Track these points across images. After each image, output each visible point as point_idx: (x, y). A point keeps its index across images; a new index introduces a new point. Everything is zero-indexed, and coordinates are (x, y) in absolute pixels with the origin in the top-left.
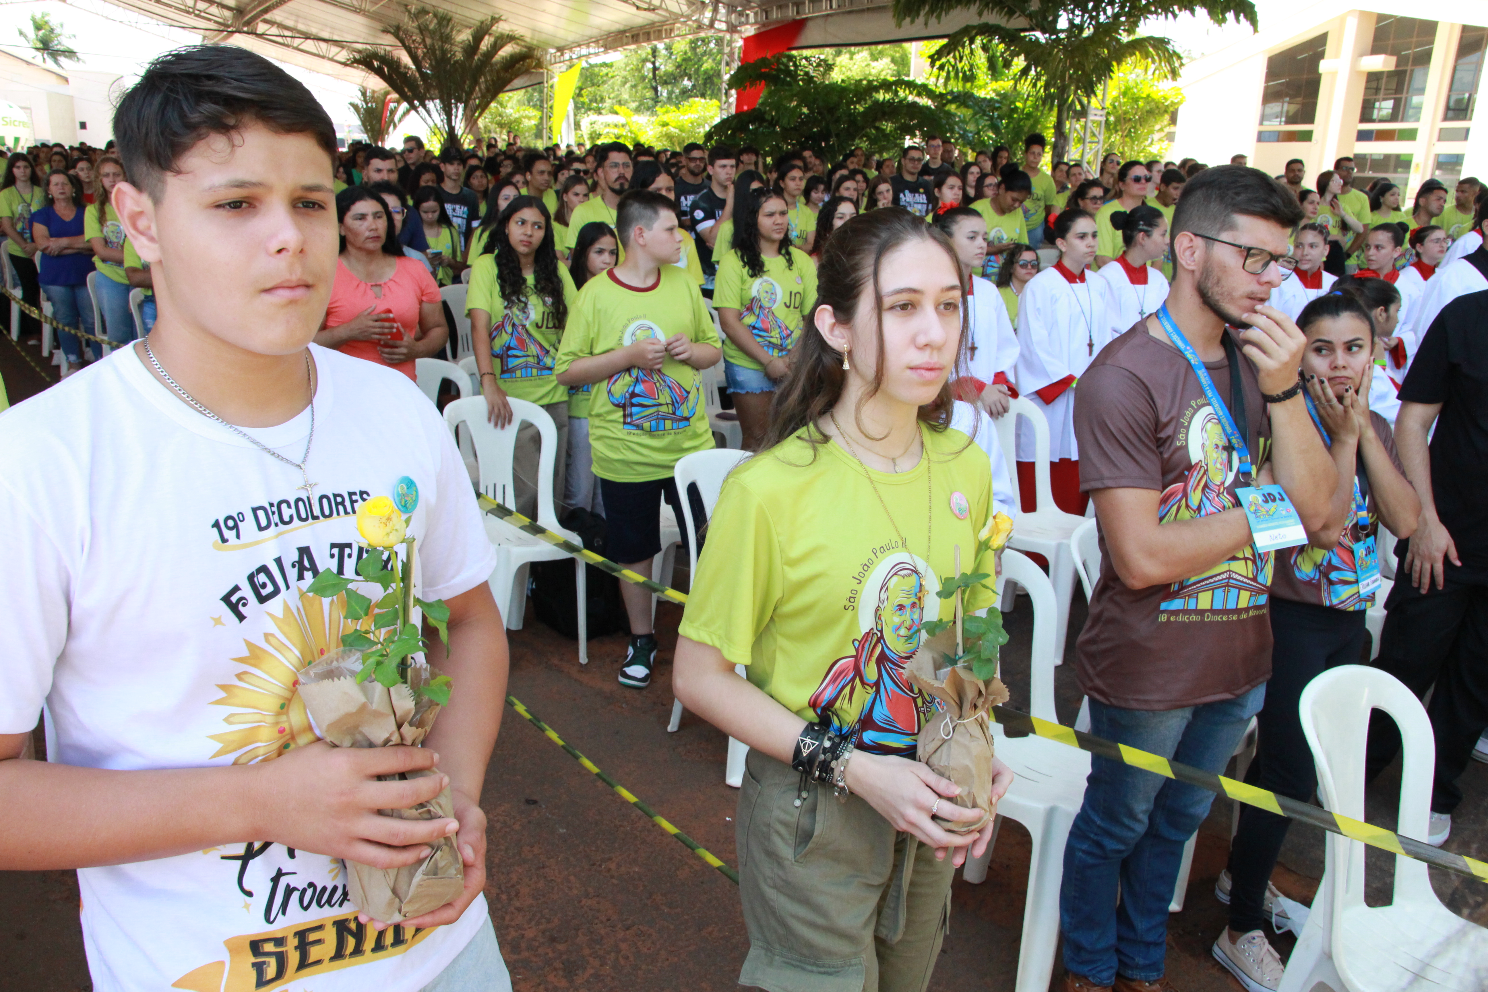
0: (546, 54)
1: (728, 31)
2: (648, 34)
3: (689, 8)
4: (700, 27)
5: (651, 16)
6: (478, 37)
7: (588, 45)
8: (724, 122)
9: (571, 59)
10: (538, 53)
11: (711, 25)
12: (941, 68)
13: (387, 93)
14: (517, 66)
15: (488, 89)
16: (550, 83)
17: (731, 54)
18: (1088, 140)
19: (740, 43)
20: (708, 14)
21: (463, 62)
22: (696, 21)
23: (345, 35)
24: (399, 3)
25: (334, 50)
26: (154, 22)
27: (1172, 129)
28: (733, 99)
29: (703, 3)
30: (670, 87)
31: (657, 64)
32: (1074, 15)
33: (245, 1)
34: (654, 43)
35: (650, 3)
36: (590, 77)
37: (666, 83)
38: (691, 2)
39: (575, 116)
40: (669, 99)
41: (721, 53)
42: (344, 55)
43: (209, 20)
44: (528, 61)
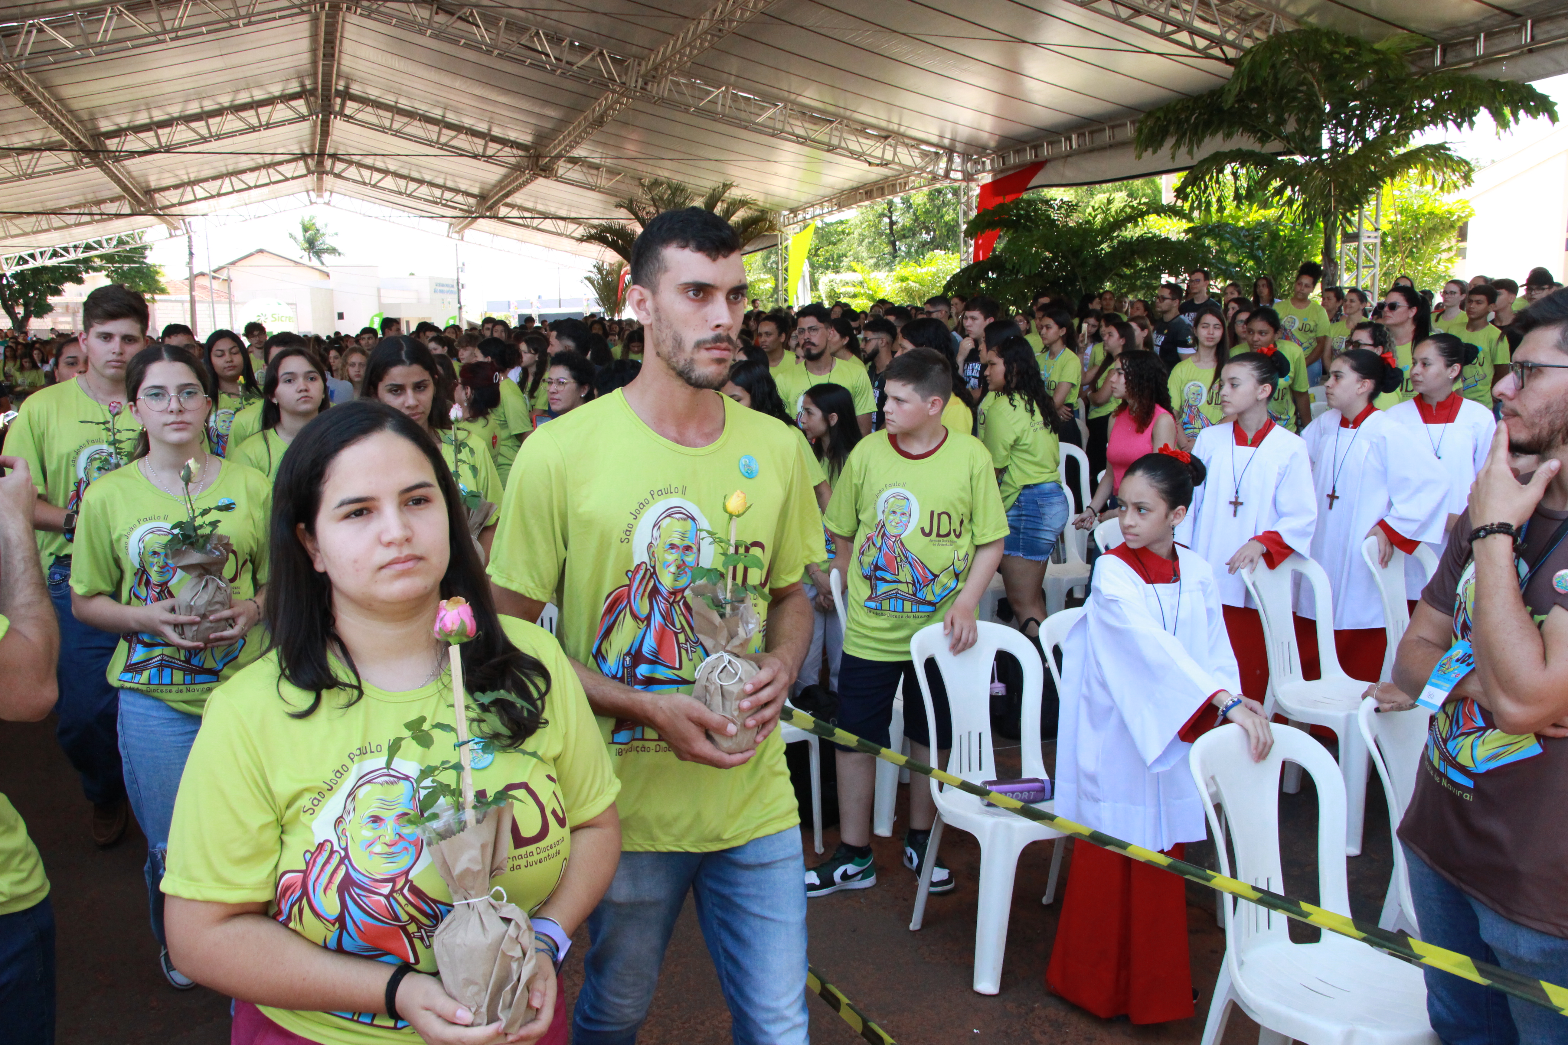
0: (780, 215)
1: (963, 180)
2: (882, 189)
3: (923, 159)
4: (935, 178)
5: (884, 171)
6: (711, 203)
7: (822, 205)
8: (962, 272)
9: (805, 219)
10: (770, 216)
11: (947, 176)
14: (751, 230)
16: (784, 245)
17: (968, 204)
18: (1361, 265)
19: (977, 191)
20: (943, 164)
22: (930, 172)
23: (582, 211)
24: (632, 178)
25: (572, 227)
26: (406, 214)
27: (1462, 246)
28: (971, 250)
29: (937, 154)
30: (908, 241)
31: (894, 218)
32: (1336, 133)
33: (488, 187)
34: (890, 197)
35: (882, 159)
36: (825, 236)
37: (904, 237)
38: (925, 154)
39: (812, 275)
40: (908, 253)
41: (959, 203)
42: (580, 231)
43: (455, 208)
44: (761, 224)
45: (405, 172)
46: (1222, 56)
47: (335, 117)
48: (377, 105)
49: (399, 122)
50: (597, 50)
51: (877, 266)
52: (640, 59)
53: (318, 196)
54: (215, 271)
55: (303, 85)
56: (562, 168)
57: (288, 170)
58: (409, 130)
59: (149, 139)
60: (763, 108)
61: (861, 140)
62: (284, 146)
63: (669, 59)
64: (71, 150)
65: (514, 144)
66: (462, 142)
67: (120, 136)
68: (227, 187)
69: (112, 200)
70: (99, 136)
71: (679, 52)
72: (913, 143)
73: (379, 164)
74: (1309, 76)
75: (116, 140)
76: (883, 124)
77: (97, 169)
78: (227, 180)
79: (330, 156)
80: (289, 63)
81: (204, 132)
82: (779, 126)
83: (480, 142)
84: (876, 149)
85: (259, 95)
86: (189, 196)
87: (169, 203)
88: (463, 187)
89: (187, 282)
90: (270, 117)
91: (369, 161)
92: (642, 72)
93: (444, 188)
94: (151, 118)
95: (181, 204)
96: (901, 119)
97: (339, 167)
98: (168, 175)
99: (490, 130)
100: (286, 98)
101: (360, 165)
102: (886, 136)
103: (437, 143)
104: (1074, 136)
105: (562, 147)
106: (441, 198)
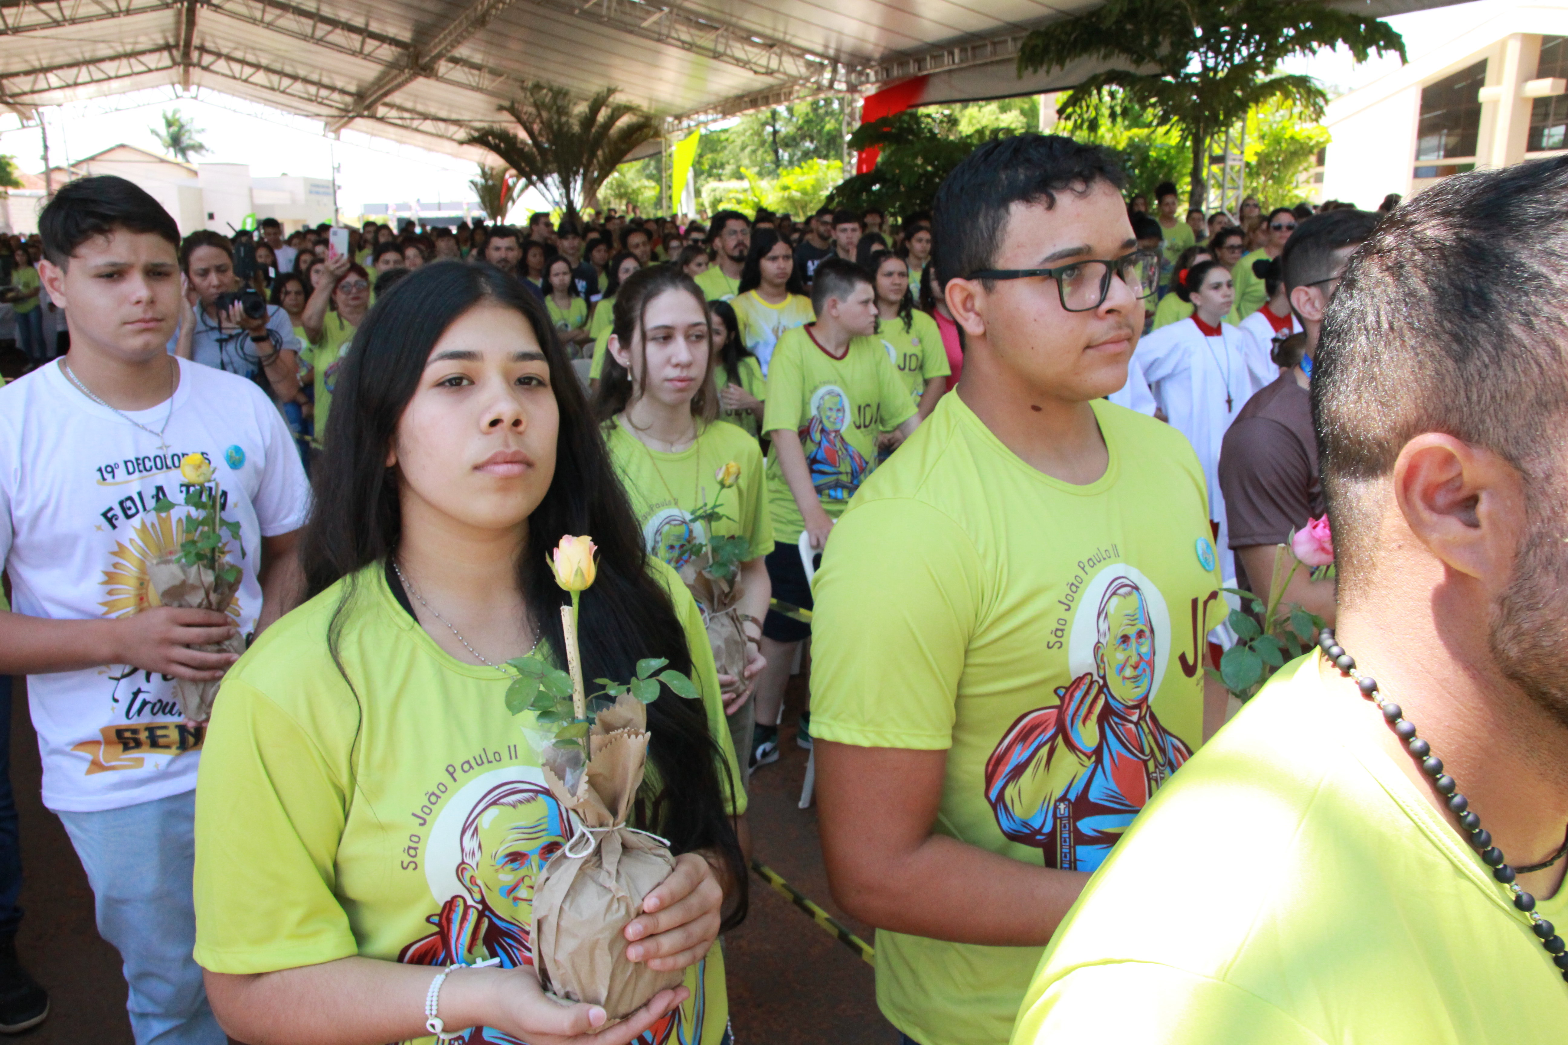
0: (664, 122)
1: (848, 91)
2: (766, 97)
3: (807, 69)
4: (819, 89)
5: (769, 80)
6: (595, 109)
7: (706, 112)
8: (845, 184)
9: (689, 126)
10: (655, 122)
11: (831, 86)
12: (1068, 118)
13: (505, 171)
14: (635, 136)
15: (606, 161)
16: (669, 151)
17: (852, 116)
18: (1227, 186)
19: (860, 103)
20: (827, 75)
21: (580, 134)
22: (815, 82)
23: (464, 113)
24: (516, 80)
25: (452, 129)
26: (279, 111)
27: (1319, 169)
28: (854, 161)
29: (821, 65)
30: (791, 149)
31: (777, 127)
32: (1206, 57)
33: (366, 85)
34: (774, 106)
35: (767, 67)
36: (709, 144)
37: (787, 145)
38: (809, 64)
39: (695, 183)
40: (791, 162)
41: (843, 113)
42: (462, 134)
43: (331, 106)
44: (645, 130)
45: (277, 67)
47: (202, 6)
49: (271, 14)
51: (760, 174)
53: (185, 90)
54: (74, 166)
56: (443, 67)
57: (151, 60)
58: (281, 22)
60: (649, 13)
61: (748, 48)
62: (146, 35)
65: (393, 42)
66: (338, 37)
68: (84, 76)
72: (799, 52)
73: (250, 58)
76: (769, 32)
78: (84, 69)
79: (196, 48)
82: (665, 31)
83: (358, 38)
84: (761, 58)
86: (41, 84)
87: (18, 91)
88: (339, 84)
89: (43, 177)
90: (130, 2)
91: (238, 54)
93: (319, 85)
95: (32, 92)
96: (786, 27)
97: (207, 59)
98: (16, 60)
101: (229, 58)
102: (771, 44)
103: (312, 37)
104: (957, 52)
105: (443, 46)
106: (317, 96)
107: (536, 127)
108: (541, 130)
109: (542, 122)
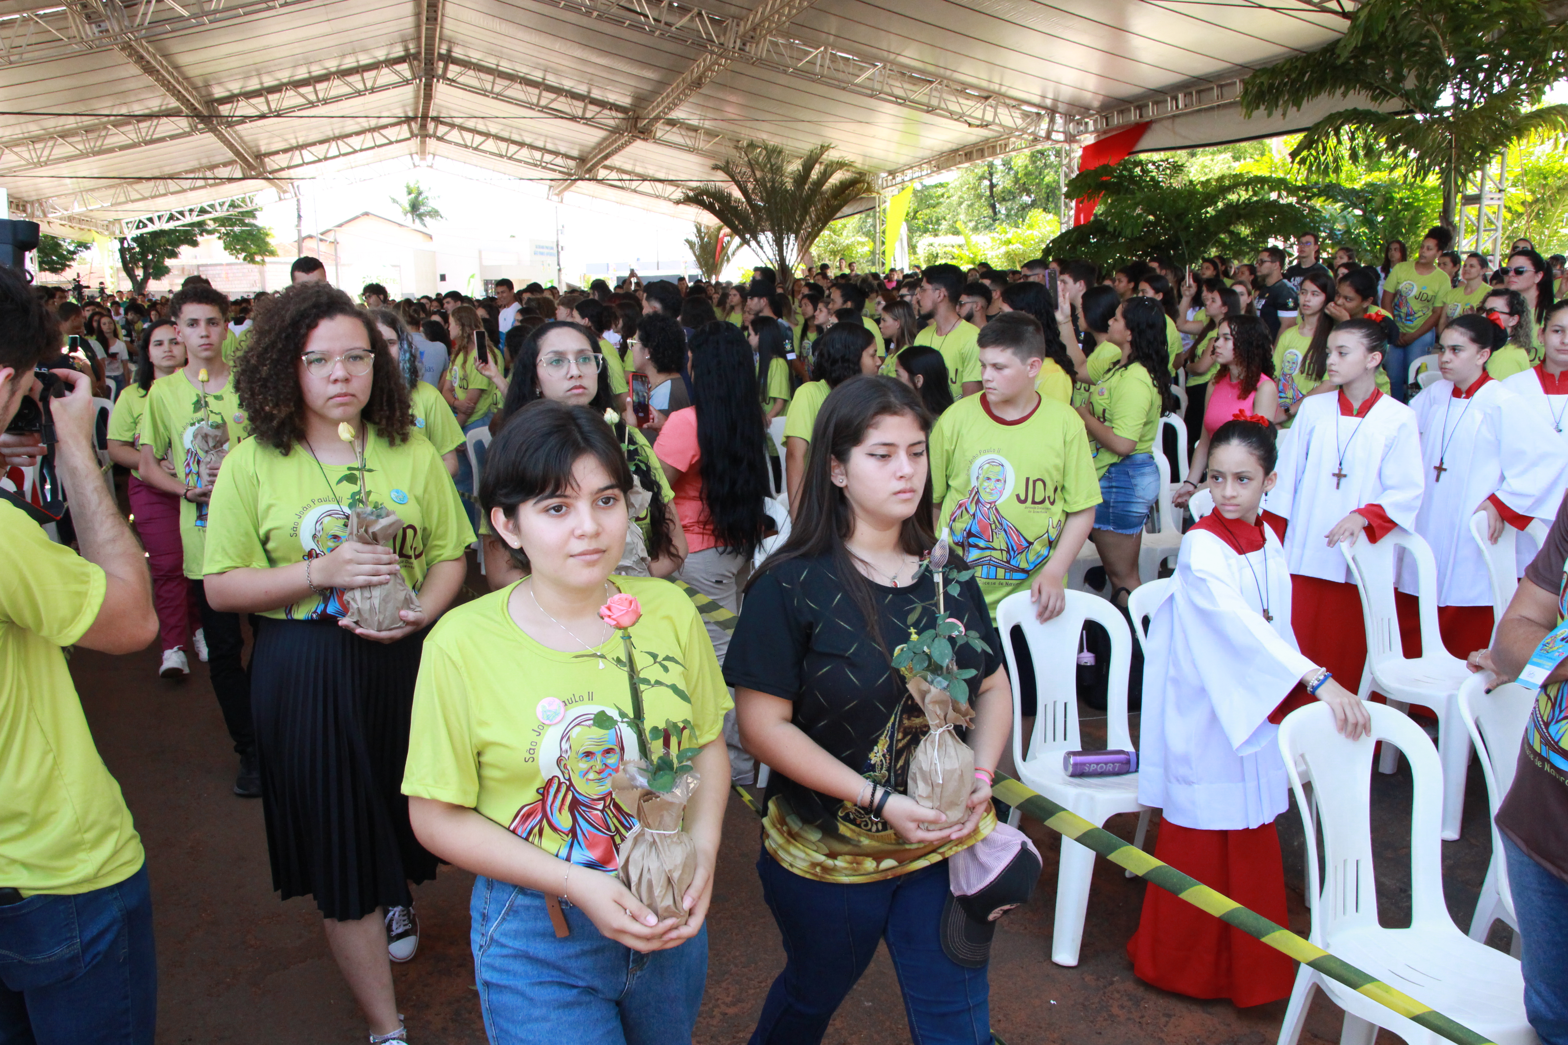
0: (878, 178)
1: (1065, 141)
2: (982, 150)
3: (1024, 120)
4: (1036, 140)
5: (984, 133)
7: (920, 167)
8: (1062, 236)
9: (903, 181)
10: (868, 178)
11: (1048, 137)
12: (1303, 162)
13: (720, 229)
14: (848, 192)
15: (818, 219)
16: (882, 207)
18: (1482, 228)
19: (1078, 153)
20: (1044, 125)
21: (794, 192)
22: (1031, 134)
23: (680, 174)
24: (731, 140)
25: (670, 189)
28: (1072, 213)
29: (1038, 114)
30: (1009, 204)
31: (994, 181)
32: (1460, 89)
33: (588, 149)
34: (990, 159)
35: (982, 119)
36: (924, 199)
37: (1004, 199)
38: (1026, 115)
39: (910, 239)
40: (1008, 216)
41: (1061, 165)
42: (678, 194)
43: (555, 171)
44: (858, 186)
45: (505, 135)
46: (1340, 10)
47: (438, 81)
48: (480, 68)
49: (500, 85)
50: (696, 10)
51: (975, 229)
52: (738, 19)
53: (421, 159)
54: (322, 234)
55: (407, 50)
56: (660, 130)
57: (392, 133)
58: (509, 93)
59: (259, 104)
60: (862, 69)
61: (961, 101)
62: (389, 110)
63: (768, 19)
64: (187, 116)
65: (614, 107)
66: (562, 104)
67: (232, 102)
68: (333, 151)
69: (225, 165)
70: (212, 102)
71: (777, 12)
72: (1014, 103)
73: (481, 127)
74: (1434, 30)
75: (229, 106)
76: (984, 84)
77: (211, 134)
78: (334, 144)
79: (433, 119)
80: (393, 27)
81: (313, 98)
82: (877, 86)
83: (581, 104)
84: (976, 110)
85: (365, 59)
86: (297, 160)
87: (277, 167)
88: (563, 150)
89: (296, 244)
90: (375, 81)
91: (470, 124)
92: (740, 33)
93: (545, 150)
94: (262, 84)
95: (289, 168)
96: (1002, 78)
97: (442, 130)
98: (277, 139)
99: (589, 92)
100: (391, 62)
101: (462, 128)
102: (986, 96)
103: (537, 105)
104: (1181, 97)
105: (661, 109)
106: (541, 161)
107: (750, 186)
108: (755, 188)
109: (756, 180)
